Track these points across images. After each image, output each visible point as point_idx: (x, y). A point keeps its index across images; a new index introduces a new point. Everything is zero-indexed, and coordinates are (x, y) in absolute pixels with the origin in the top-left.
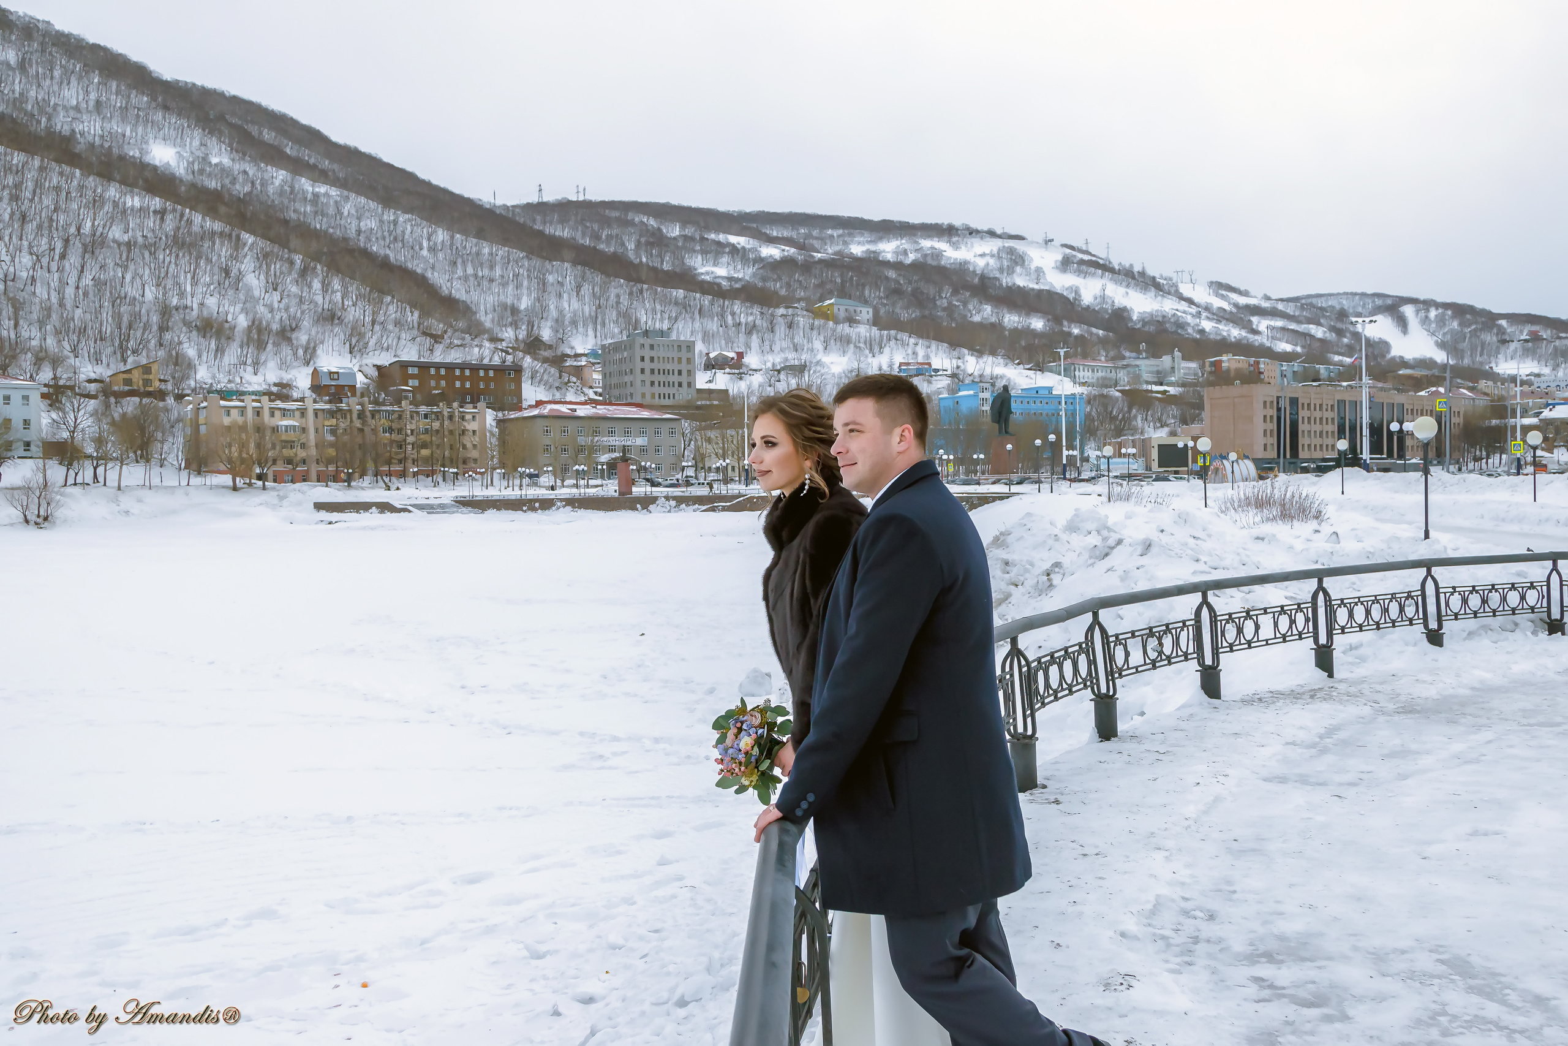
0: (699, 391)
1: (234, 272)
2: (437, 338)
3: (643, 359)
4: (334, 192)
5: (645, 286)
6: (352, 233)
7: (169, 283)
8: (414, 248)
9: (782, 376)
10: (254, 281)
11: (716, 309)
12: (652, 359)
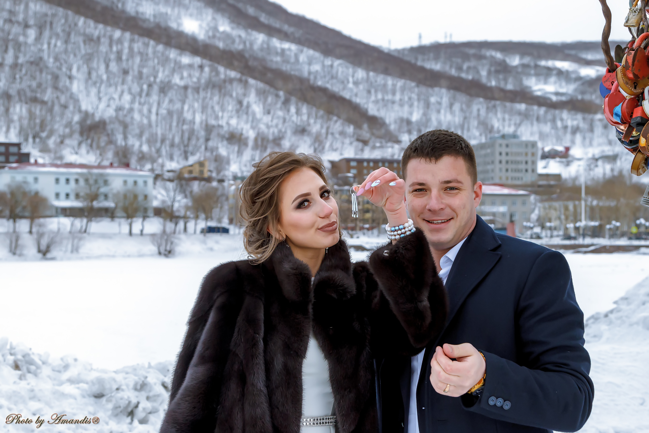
0: (541, 175)
1: (245, 103)
2: (365, 143)
3: (501, 154)
4: (294, 47)
5: (498, 103)
6: (306, 74)
7: (209, 111)
8: (344, 82)
9: (600, 163)
10: (257, 109)
11: (549, 116)
12: (507, 154)
